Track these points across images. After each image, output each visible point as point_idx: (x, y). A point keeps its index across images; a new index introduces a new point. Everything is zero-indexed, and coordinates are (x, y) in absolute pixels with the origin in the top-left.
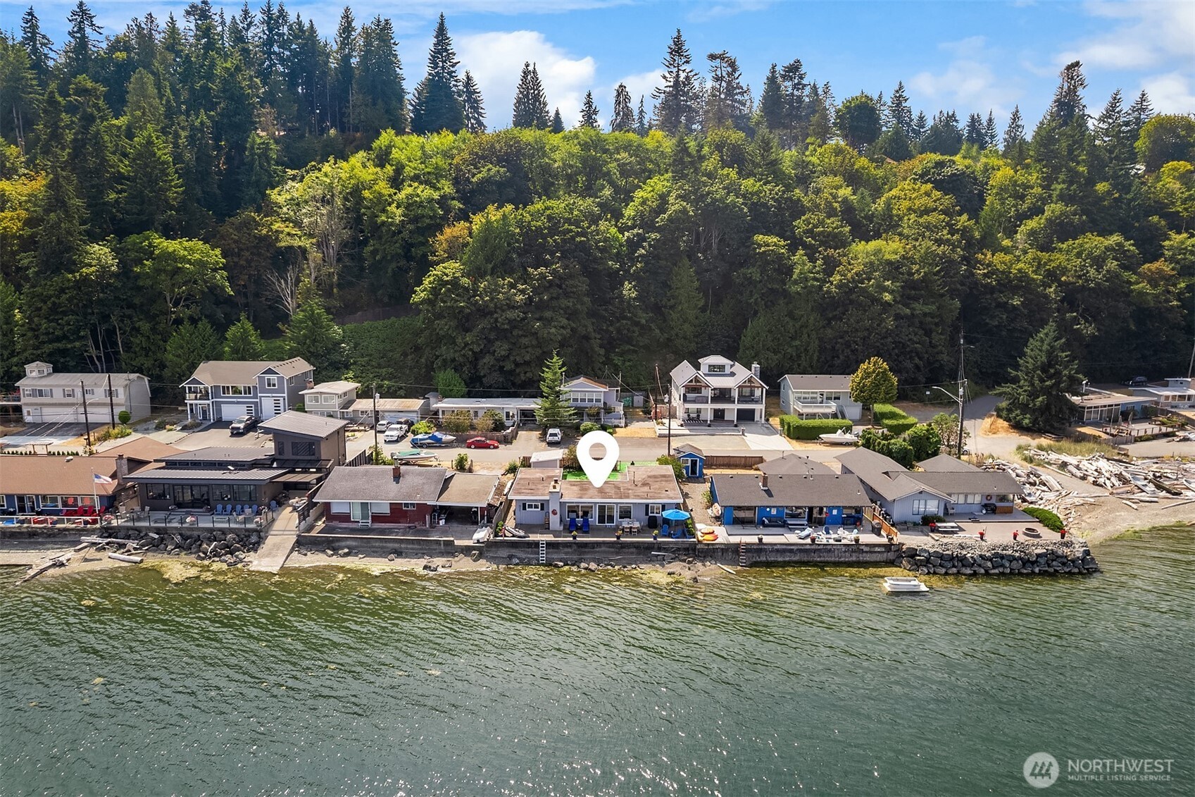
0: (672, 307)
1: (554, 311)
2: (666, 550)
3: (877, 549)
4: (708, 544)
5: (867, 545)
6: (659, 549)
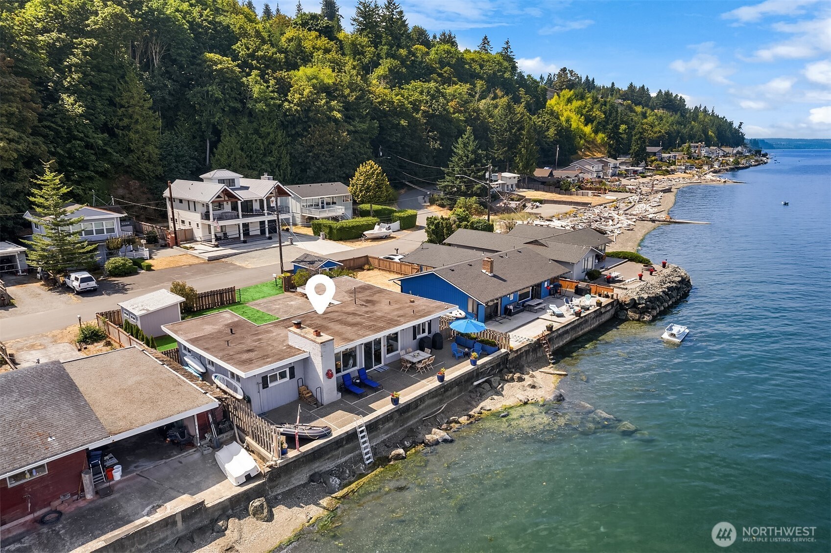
0: (127, 128)
2: (482, 374)
3: (608, 308)
6: (477, 376)
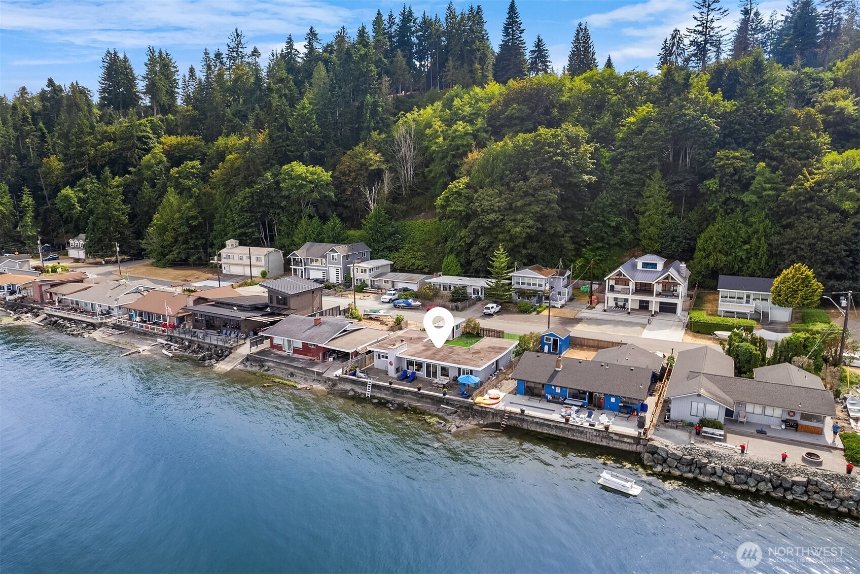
0: (642, 213)
2: (452, 405)
3: (626, 440)
4: (482, 407)
5: (616, 434)
6: (447, 404)
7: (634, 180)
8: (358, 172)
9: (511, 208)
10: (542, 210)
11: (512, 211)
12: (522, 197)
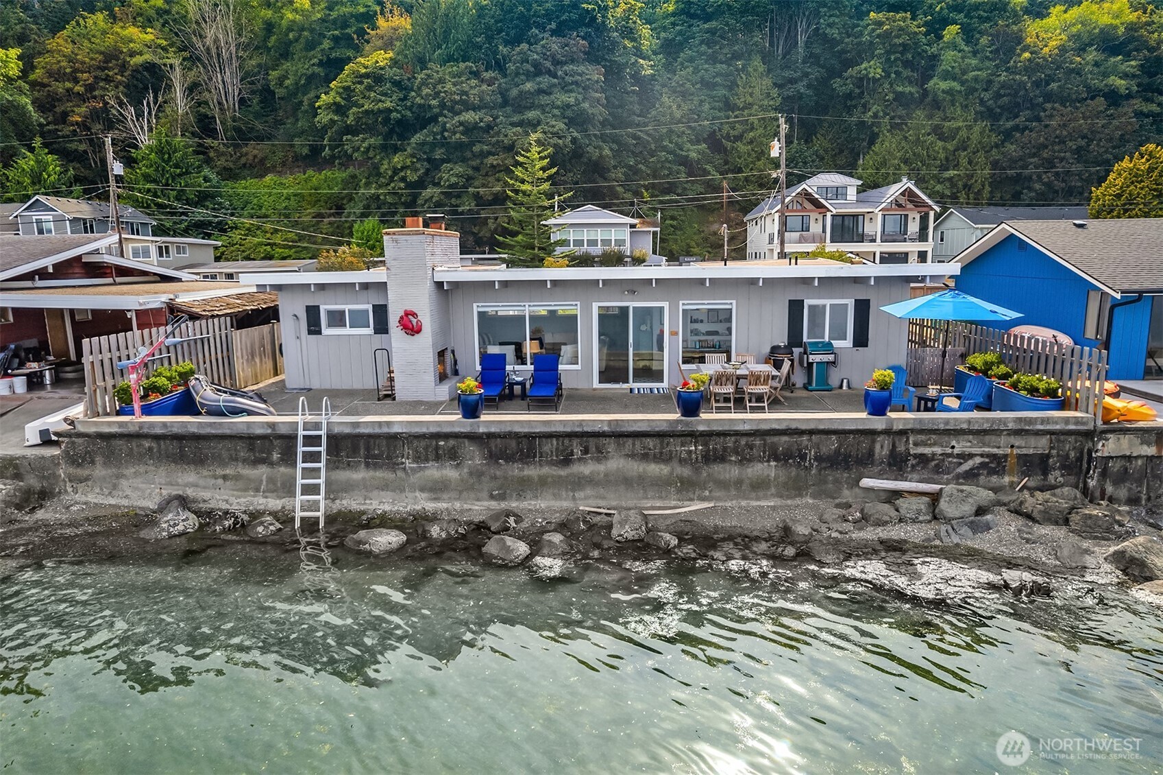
1: (544, 112)
6: (898, 464)
7: (718, 74)
8: (99, 73)
9: (505, 103)
10: (578, 103)
11: (509, 109)
12: (530, 76)
